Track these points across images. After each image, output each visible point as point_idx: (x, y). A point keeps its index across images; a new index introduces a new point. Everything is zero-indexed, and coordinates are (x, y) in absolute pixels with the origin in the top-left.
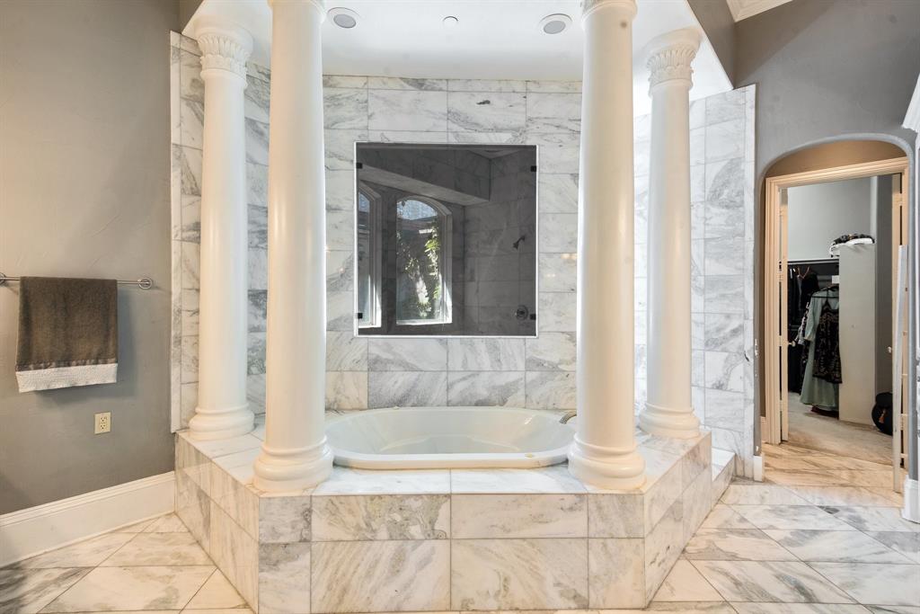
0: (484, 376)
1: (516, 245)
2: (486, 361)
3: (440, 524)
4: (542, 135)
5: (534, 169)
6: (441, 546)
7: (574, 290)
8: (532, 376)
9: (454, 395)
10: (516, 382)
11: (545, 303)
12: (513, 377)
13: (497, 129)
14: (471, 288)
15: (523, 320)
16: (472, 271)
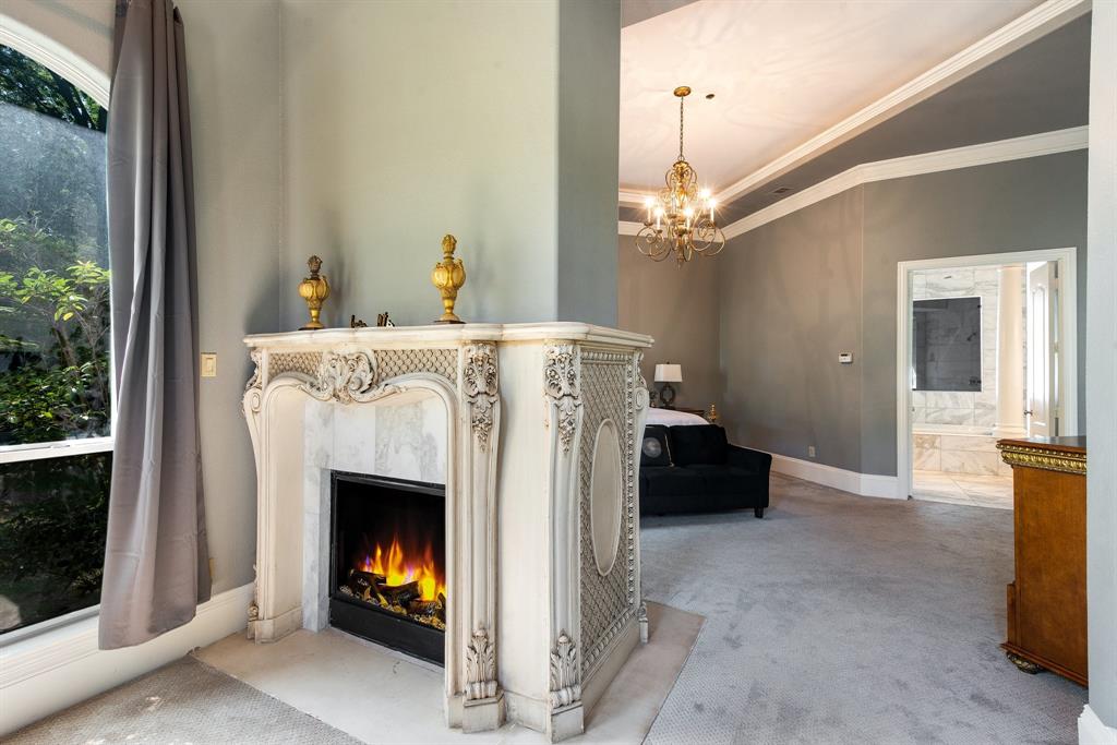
0: (947, 411)
1: (969, 339)
2: (950, 404)
3: (937, 444)
4: (984, 290)
5: (979, 306)
6: (937, 451)
7: (994, 369)
8: (977, 412)
9: (929, 419)
10: (969, 414)
11: (987, 374)
12: (967, 411)
13: (955, 290)
14: (931, 366)
15: (975, 384)
16: (932, 355)
